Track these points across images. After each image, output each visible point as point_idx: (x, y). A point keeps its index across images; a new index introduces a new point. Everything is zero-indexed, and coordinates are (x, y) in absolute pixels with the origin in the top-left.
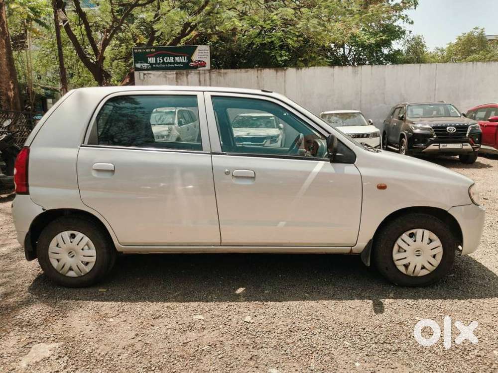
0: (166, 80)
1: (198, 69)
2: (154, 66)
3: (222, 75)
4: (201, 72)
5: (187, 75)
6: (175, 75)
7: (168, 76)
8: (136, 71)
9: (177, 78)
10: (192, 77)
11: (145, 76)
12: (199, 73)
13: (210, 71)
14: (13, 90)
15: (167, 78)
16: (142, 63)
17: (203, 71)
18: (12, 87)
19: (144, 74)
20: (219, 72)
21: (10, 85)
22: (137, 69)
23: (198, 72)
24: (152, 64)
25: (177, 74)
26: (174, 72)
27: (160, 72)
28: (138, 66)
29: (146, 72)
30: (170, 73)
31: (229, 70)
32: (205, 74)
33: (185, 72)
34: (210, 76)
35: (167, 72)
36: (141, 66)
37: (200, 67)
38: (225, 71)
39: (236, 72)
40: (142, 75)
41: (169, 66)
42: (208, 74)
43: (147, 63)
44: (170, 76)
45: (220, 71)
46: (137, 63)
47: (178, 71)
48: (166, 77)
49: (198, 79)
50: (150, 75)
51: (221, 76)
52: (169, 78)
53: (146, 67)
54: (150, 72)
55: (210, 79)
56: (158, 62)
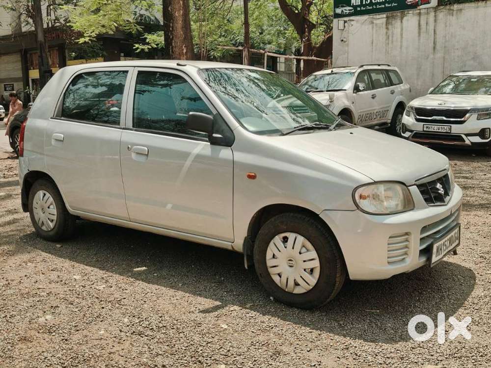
0: (373, 28)
1: (419, 8)
2: (359, 9)
3: (455, 12)
4: (422, 11)
5: (402, 18)
6: (385, 19)
7: (374, 21)
8: (335, 18)
9: (387, 24)
10: (408, 20)
11: (346, 24)
12: (420, 13)
13: (436, 9)
14: (186, 55)
15: (374, 25)
16: (344, 7)
17: (426, 11)
18: (185, 51)
19: (345, 22)
20: (450, 10)
21: (183, 50)
22: (337, 16)
23: (419, 11)
24: (355, 7)
25: (387, 17)
26: (385, 16)
27: (366, 17)
28: (339, 11)
29: (346, 19)
30: (378, 17)
31: (467, 5)
32: (428, 13)
33: (399, 14)
34: (435, 16)
35: (375, 16)
36: (342, 11)
37: (421, 5)
38: (461, 6)
39: (478, 7)
40: (341, 23)
41: (378, 7)
42: (432, 14)
43: (350, 6)
44: (378, 22)
45: (452, 8)
46: (338, 7)
47: (389, 14)
48: (373, 23)
49: (417, 23)
50: (352, 23)
51: (453, 15)
52: (376, 24)
53: (348, 12)
54: (352, 18)
55: (435, 21)
56: (364, 3)
